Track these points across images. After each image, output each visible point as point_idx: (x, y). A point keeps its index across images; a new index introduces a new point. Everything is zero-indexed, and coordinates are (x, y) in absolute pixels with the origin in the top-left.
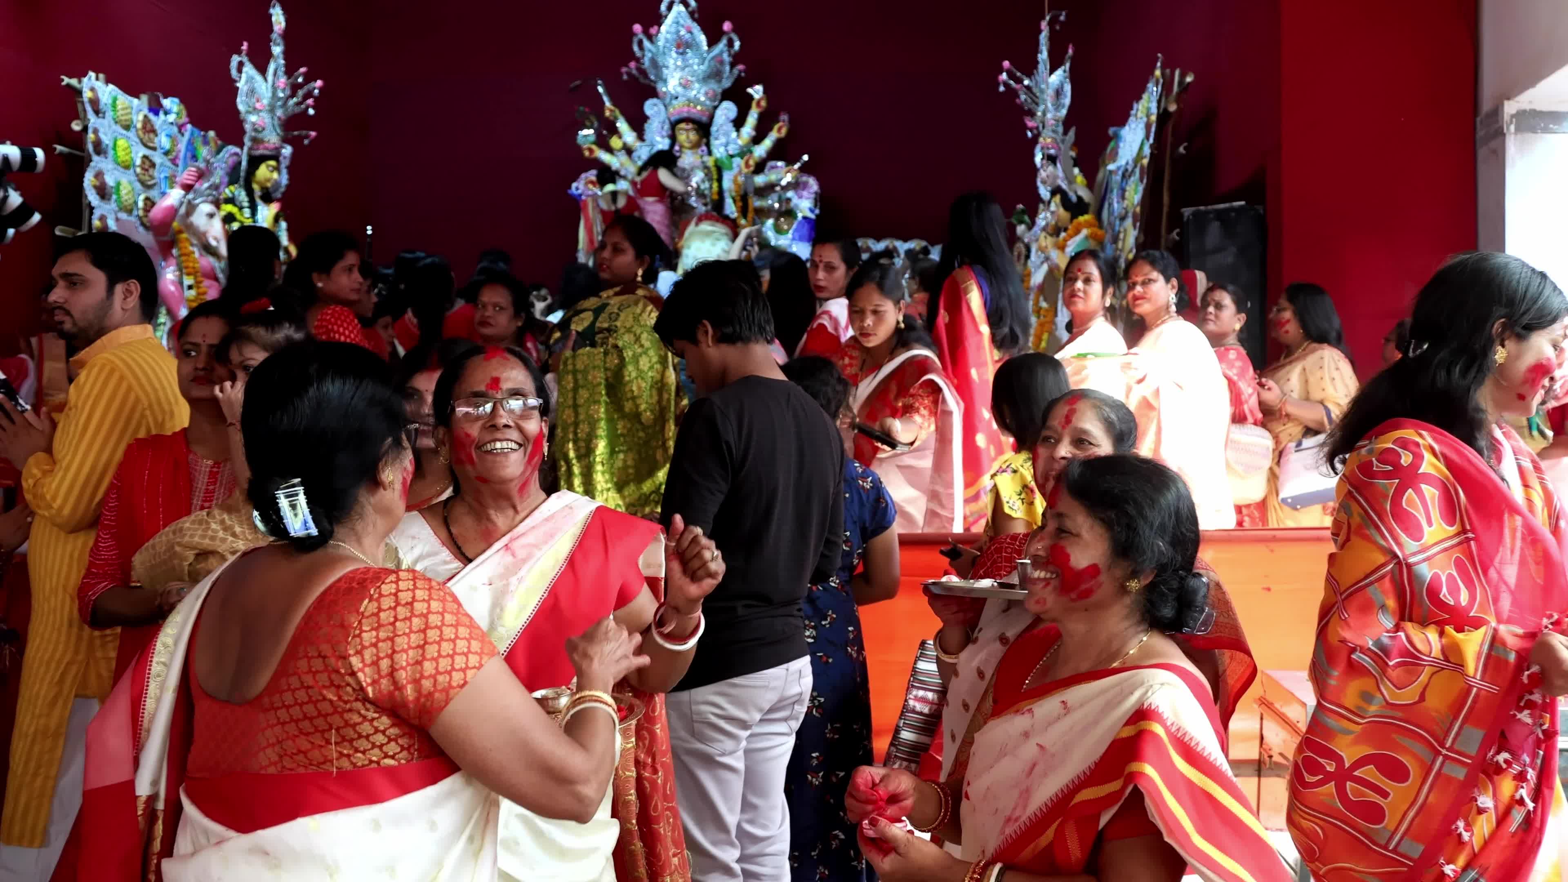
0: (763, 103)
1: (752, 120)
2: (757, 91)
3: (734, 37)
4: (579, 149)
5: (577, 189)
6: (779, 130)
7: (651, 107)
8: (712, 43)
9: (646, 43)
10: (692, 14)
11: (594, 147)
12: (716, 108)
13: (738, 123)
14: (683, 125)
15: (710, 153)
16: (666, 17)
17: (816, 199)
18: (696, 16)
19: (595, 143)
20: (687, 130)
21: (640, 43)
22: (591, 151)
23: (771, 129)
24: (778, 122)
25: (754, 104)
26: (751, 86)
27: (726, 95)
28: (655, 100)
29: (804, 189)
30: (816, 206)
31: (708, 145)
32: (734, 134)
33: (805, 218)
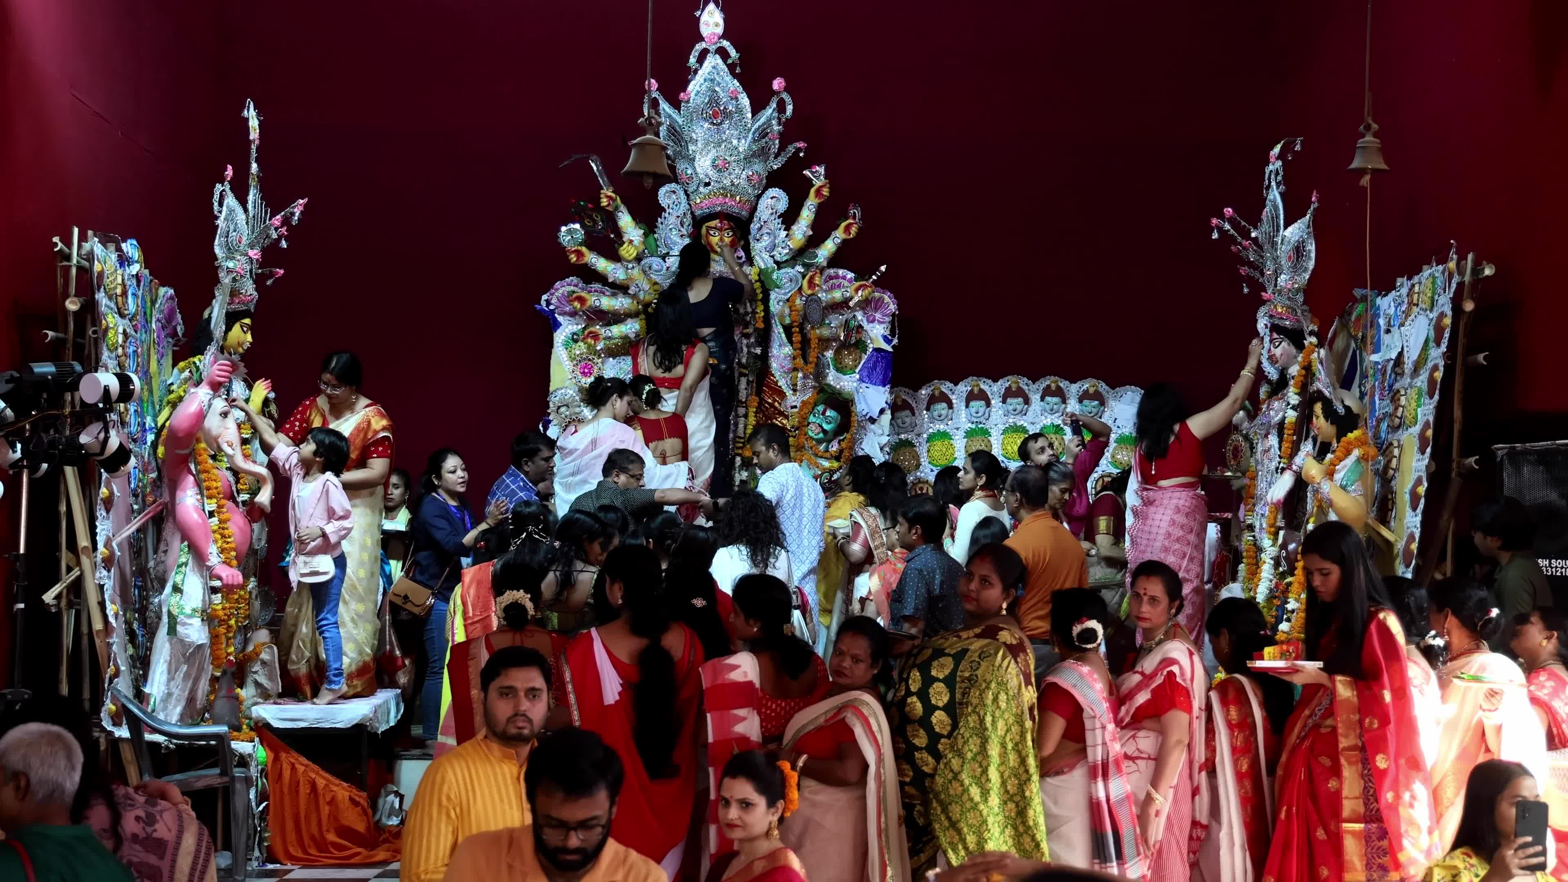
0: (826, 192)
1: (807, 215)
2: (817, 175)
3: (785, 96)
4: (562, 251)
5: (548, 303)
6: (847, 229)
7: (665, 195)
8: (757, 108)
9: (664, 106)
10: (731, 68)
11: (584, 249)
12: (759, 197)
13: (789, 218)
14: (715, 223)
15: (750, 261)
16: (696, 72)
17: (892, 323)
18: (738, 70)
19: (585, 243)
20: (720, 230)
21: (655, 104)
22: (579, 254)
23: (836, 227)
24: (847, 219)
25: (813, 190)
26: (809, 167)
27: (773, 180)
28: (673, 186)
29: (876, 310)
30: (893, 333)
31: (747, 249)
32: (783, 234)
33: (878, 350)
